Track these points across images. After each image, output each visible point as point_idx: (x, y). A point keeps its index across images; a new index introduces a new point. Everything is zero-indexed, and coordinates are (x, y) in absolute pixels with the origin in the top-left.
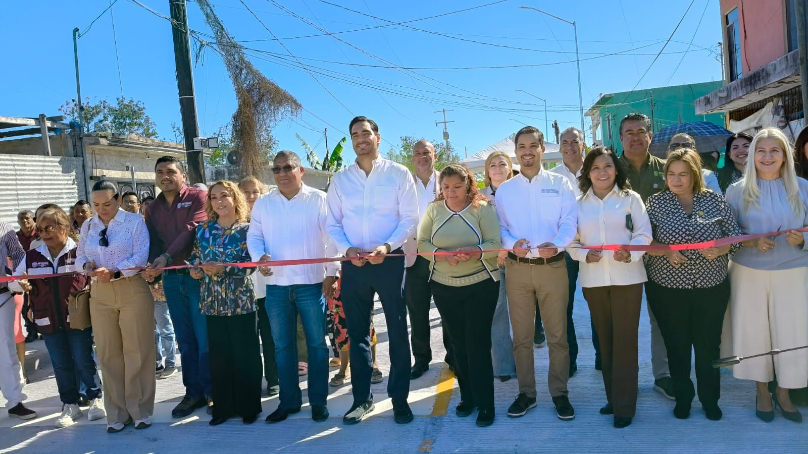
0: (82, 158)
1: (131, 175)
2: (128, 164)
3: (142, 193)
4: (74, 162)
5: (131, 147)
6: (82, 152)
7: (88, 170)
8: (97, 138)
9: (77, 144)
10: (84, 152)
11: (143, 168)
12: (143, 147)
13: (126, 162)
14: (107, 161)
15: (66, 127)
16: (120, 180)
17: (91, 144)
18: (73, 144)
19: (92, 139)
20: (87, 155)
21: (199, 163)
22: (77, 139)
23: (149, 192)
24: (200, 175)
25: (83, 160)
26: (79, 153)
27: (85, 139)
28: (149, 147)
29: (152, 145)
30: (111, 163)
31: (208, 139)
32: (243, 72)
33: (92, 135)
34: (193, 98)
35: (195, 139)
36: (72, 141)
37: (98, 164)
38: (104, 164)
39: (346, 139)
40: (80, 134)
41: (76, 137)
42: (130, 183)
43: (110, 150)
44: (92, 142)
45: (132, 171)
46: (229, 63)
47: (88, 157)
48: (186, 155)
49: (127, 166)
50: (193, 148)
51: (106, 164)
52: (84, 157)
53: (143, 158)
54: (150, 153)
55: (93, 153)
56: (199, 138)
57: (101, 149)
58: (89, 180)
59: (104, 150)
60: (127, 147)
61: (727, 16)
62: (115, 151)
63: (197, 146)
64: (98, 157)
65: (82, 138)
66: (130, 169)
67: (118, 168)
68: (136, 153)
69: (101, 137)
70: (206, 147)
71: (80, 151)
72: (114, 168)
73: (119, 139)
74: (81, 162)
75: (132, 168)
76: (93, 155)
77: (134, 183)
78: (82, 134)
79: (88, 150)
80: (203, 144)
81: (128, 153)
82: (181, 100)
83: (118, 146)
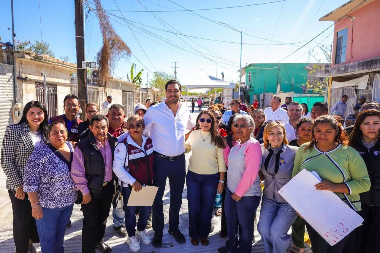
0: (13, 66)
1: (44, 78)
2: (42, 72)
3: (49, 89)
4: (6, 67)
5: (45, 62)
6: (13, 62)
7: (16, 73)
8: (23, 54)
9: (10, 56)
10: (14, 62)
11: (51, 75)
12: (52, 63)
13: (41, 71)
14: (30, 69)
15: (3, 45)
16: (36, 81)
17: (19, 57)
18: (7, 56)
19: (20, 54)
20: (16, 64)
21: (84, 76)
22: (10, 53)
23: (54, 89)
24: (84, 83)
25: (14, 67)
26: (11, 62)
27: (15, 54)
28: (55, 64)
29: (57, 63)
30: (32, 70)
31: (90, 62)
32: (107, 31)
33: (20, 52)
34: (83, 38)
35: (83, 62)
36: (7, 54)
37: (23, 70)
38: (27, 71)
39: (144, 70)
40: (12, 50)
41: (10, 52)
42: (42, 83)
43: (31, 63)
44: (20, 56)
45: (45, 77)
46: (102, 24)
47: (17, 65)
48: (77, 71)
49: (42, 73)
50: (81, 67)
51: (29, 71)
52: (14, 64)
53: (51, 70)
54: (56, 67)
55: (21, 63)
56: (86, 61)
57: (26, 61)
58: (17, 79)
59: (28, 62)
60: (43, 62)
61: (338, 33)
62: (35, 64)
63: (84, 66)
64: (24, 66)
65: (13, 53)
66: (43, 75)
67: (36, 74)
68: (48, 66)
69: (26, 54)
70: (89, 67)
71: (12, 61)
72: (34, 74)
73: (38, 56)
74: (12, 68)
75: (45, 75)
76: (21, 65)
77: (45, 83)
78: (13, 51)
79: (17, 61)
80: (88, 65)
81: (43, 65)
82: (77, 39)
83: (37, 61)
